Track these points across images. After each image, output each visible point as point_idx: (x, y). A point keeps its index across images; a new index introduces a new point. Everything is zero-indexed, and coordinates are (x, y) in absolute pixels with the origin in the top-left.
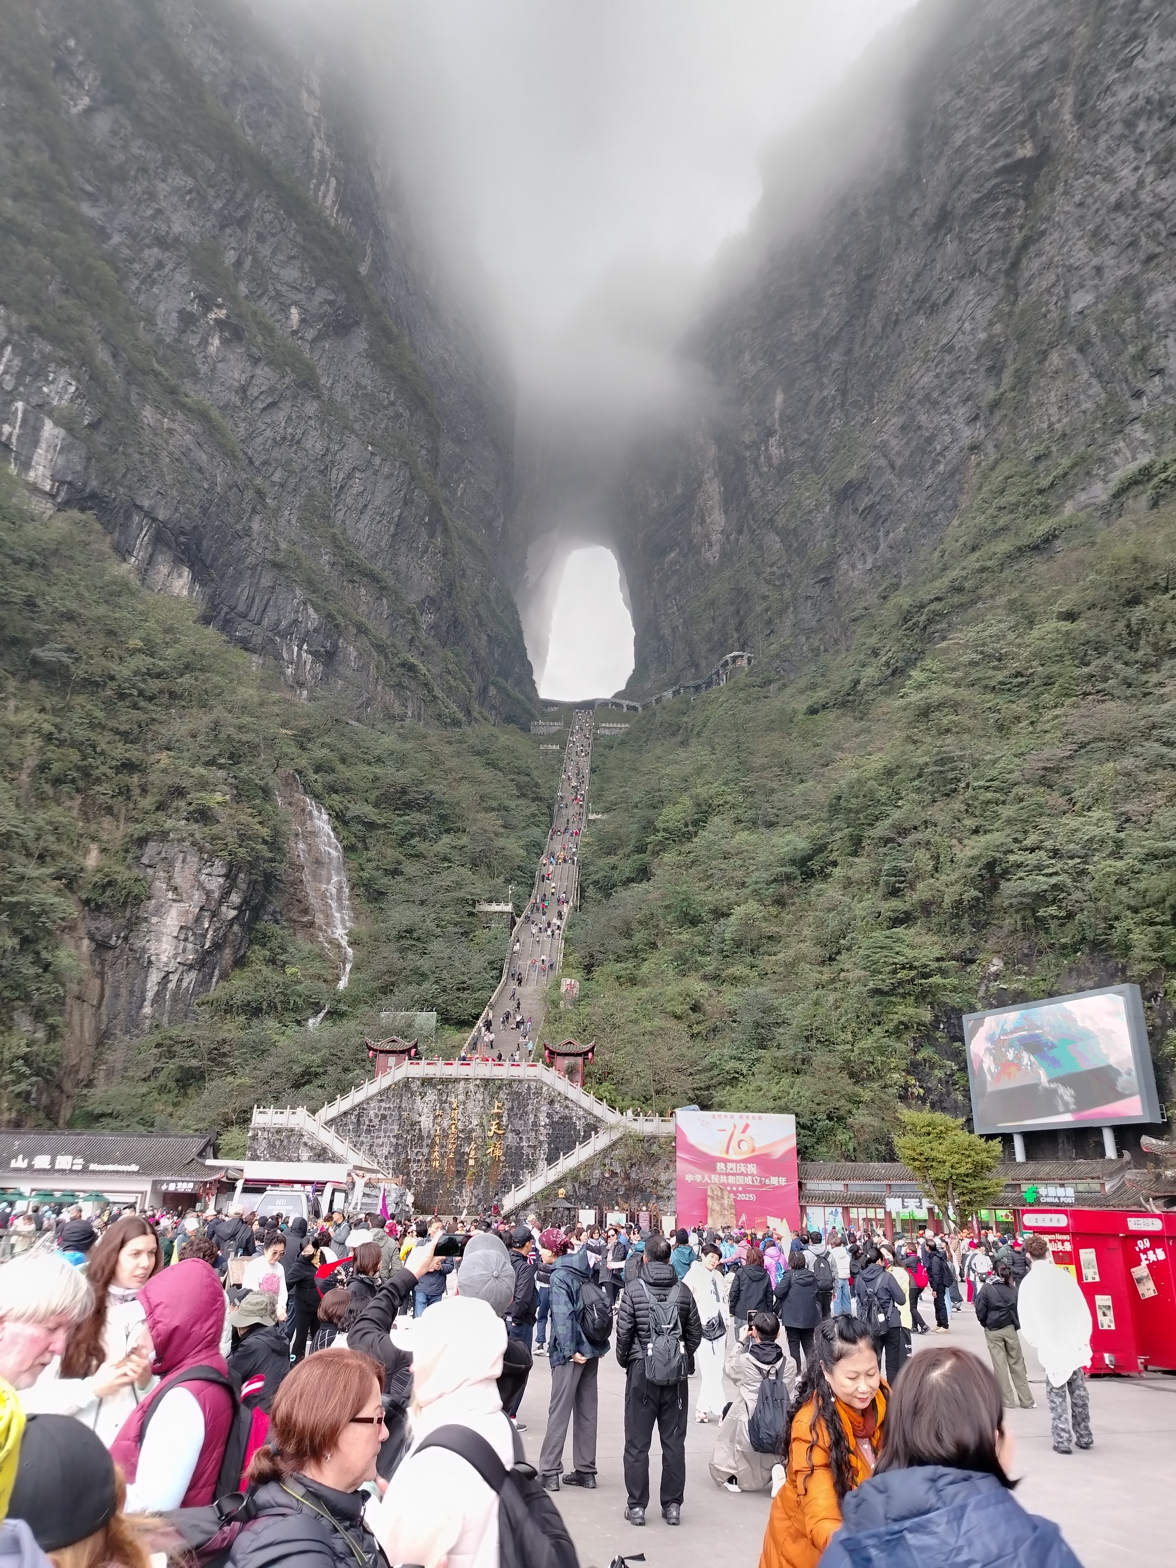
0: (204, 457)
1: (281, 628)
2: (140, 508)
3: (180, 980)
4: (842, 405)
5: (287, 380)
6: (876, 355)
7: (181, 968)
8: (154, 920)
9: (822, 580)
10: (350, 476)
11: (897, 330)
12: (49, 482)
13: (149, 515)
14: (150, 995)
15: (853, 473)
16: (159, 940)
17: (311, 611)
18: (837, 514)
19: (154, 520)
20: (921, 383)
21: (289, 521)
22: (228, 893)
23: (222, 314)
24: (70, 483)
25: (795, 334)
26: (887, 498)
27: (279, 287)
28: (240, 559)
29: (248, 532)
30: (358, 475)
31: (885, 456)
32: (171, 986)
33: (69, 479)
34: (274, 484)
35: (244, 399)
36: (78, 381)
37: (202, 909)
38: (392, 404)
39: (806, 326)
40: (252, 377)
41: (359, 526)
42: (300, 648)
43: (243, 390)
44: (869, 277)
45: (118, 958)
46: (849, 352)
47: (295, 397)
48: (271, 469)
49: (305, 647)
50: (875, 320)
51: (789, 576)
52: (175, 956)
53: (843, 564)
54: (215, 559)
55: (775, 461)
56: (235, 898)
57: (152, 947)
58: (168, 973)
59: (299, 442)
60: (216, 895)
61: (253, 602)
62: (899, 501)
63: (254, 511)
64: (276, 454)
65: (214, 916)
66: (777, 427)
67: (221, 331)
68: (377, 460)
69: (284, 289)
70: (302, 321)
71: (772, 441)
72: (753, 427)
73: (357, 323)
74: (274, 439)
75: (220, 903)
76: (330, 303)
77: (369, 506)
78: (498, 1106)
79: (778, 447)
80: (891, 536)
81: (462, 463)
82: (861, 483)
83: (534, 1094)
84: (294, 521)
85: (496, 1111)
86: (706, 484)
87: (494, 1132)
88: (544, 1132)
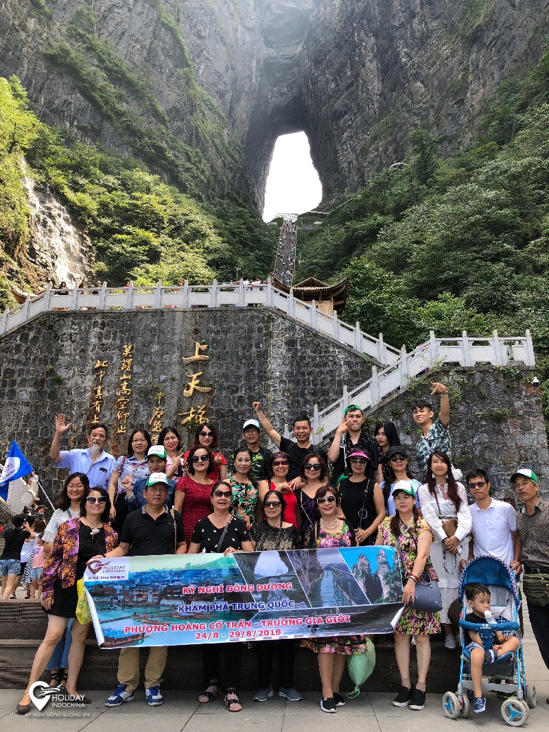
9: (458, 102)
15: (481, 21)
17: (79, 95)
21: (60, 30)
26: (510, 27)
28: (17, 47)
29: (24, 28)
41: (119, 47)
53: (475, 87)
55: (418, 34)
62: (520, 27)
66: (418, 10)
71: (416, 20)
77: (126, 34)
78: (200, 349)
79: (420, 24)
80: (515, 53)
81: (202, 50)
82: (487, 24)
83: (260, 330)
84: (64, 31)
85: (197, 356)
86: (368, 64)
87: (195, 390)
88: (279, 387)
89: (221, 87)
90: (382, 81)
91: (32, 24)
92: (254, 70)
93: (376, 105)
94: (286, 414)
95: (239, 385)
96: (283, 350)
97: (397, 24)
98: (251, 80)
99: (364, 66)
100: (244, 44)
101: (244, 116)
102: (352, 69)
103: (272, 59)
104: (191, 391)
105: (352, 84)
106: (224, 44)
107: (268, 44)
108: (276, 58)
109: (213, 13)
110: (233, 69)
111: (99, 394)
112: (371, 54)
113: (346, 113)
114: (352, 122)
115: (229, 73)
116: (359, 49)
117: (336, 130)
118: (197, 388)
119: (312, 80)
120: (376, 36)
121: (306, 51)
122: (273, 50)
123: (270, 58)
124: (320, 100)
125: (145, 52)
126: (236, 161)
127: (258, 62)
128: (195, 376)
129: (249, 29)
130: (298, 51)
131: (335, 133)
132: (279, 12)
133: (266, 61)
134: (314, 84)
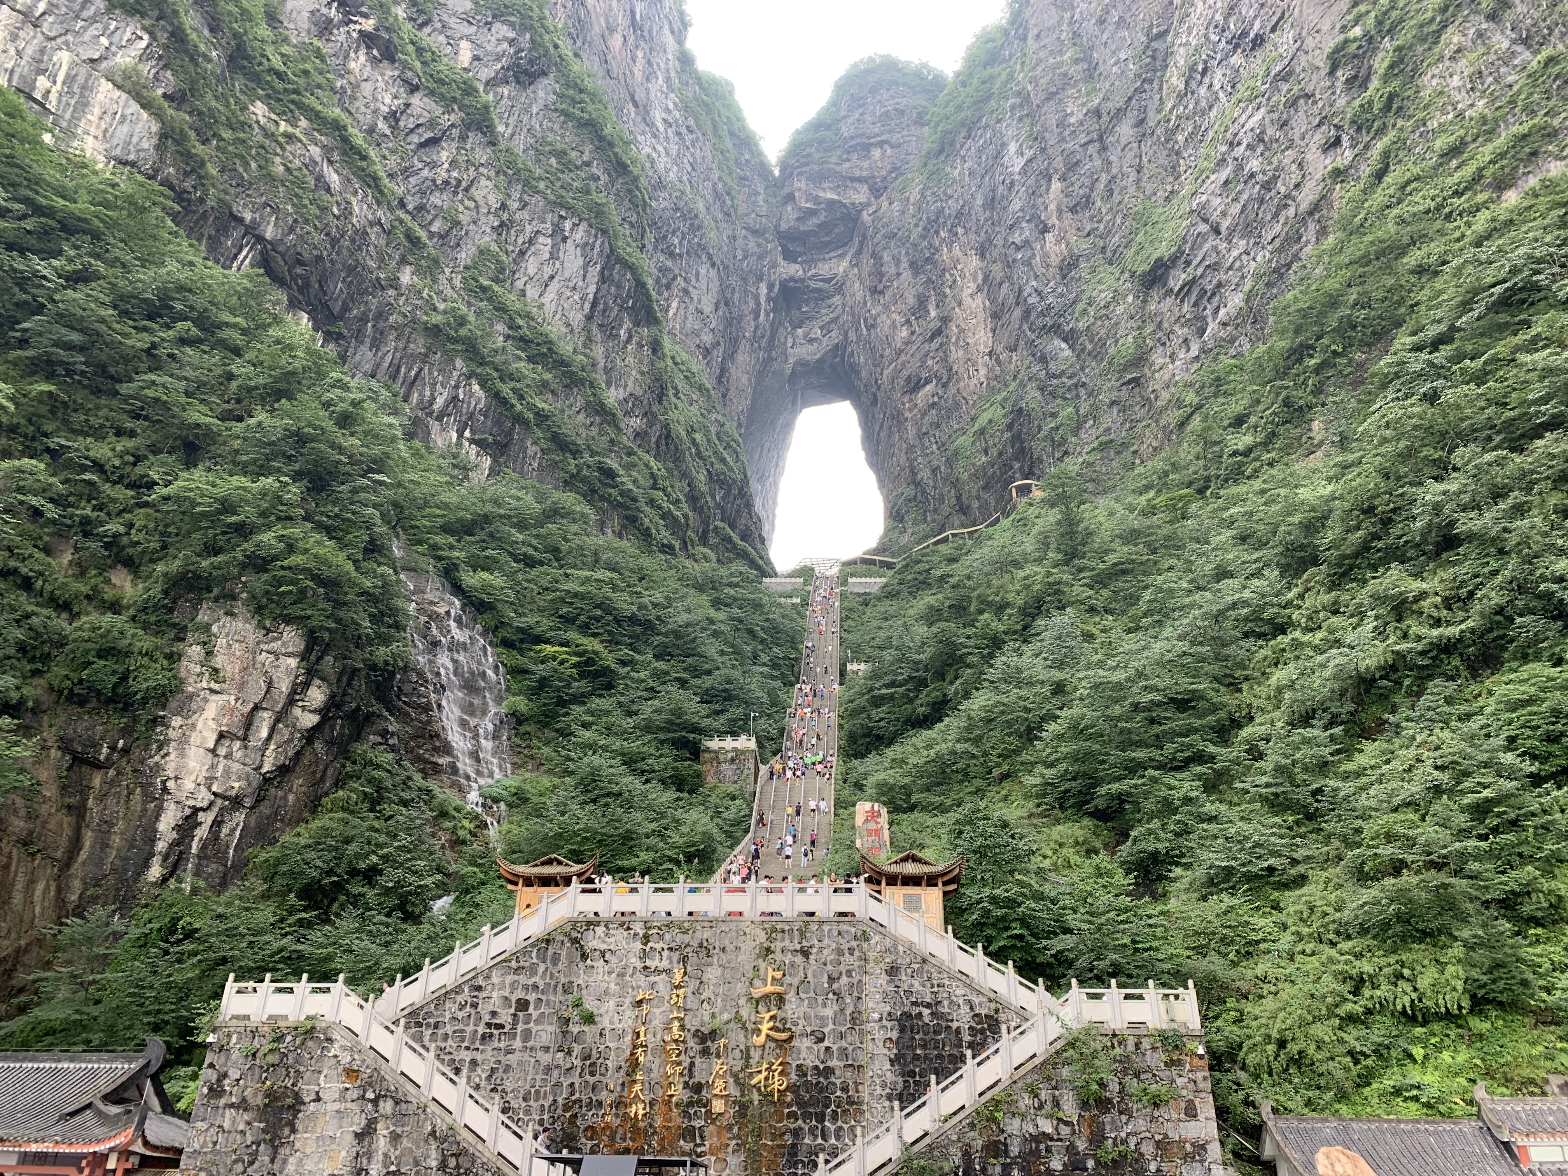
0: (335, 177)
1: (435, 407)
2: (241, 220)
3: (217, 823)
4: (1138, 181)
5: (453, 117)
6: (1179, 117)
7: (219, 801)
8: (176, 721)
9: (1129, 382)
10: (531, 242)
11: (1207, 80)
12: (101, 158)
13: (253, 232)
14: (161, 846)
15: (1163, 250)
16: (182, 754)
17: (476, 387)
18: (1145, 302)
19: (260, 239)
20: (1248, 127)
21: (450, 280)
22: (307, 685)
23: (368, 25)
24: (133, 164)
25: (1072, 113)
26: (1214, 267)
27: (445, 17)
28: (381, 315)
29: (394, 283)
30: (541, 239)
31: (1206, 221)
32: (201, 833)
33: (132, 157)
34: (431, 235)
35: (394, 128)
36: (153, 37)
37: (256, 708)
38: (588, 164)
39: (1084, 104)
40: (407, 105)
41: (543, 300)
42: (460, 435)
43: (393, 117)
44: (1162, 35)
45: (112, 783)
46: (1141, 122)
47: (463, 138)
48: (429, 217)
49: (467, 434)
50: (1175, 80)
51: (1084, 385)
52: (210, 781)
53: (1158, 358)
54: (346, 308)
55: (1055, 261)
56: (317, 695)
57: (171, 765)
58: (196, 810)
59: (467, 190)
60: (284, 686)
61: (398, 371)
62: (1230, 268)
63: (403, 261)
64: (436, 199)
65: (277, 721)
66: (1054, 220)
67: (368, 47)
68: (568, 225)
69: (452, 21)
70: (476, 58)
71: (1049, 237)
72: (1024, 224)
73: (544, 74)
74: (434, 181)
75: (291, 702)
76: (511, 42)
77: (557, 278)
78: (773, 978)
79: (1058, 242)
80: (1222, 312)
81: (674, 278)
82: (1174, 259)
83: (851, 951)
84: (457, 281)
85: (770, 988)
86: (967, 301)
87: (768, 1036)
88: (880, 1036)
89: (707, 338)
90: (994, 331)
91: (406, 277)
92: (763, 300)
93: (983, 372)
94: (889, 1074)
95: (826, 1030)
96: (883, 979)
97: (1018, 240)
98: (757, 317)
99: (960, 304)
100: (745, 257)
101: (744, 379)
102: (937, 306)
103: (796, 281)
104: (762, 1039)
105: (938, 333)
106: (713, 265)
107: (790, 257)
108: (802, 280)
109: (696, 216)
110: (727, 304)
111: (642, 1038)
112: (971, 284)
113: (927, 382)
114: (940, 398)
115: (720, 313)
116: (952, 275)
117: (910, 410)
118: (772, 1033)
119: (865, 320)
120: (982, 256)
121: (856, 270)
122: (797, 266)
123: (792, 279)
124: (882, 356)
125: (587, 306)
126: (731, 469)
127: (771, 287)
128: (767, 1016)
129: (755, 232)
130: (841, 269)
131: (908, 415)
132: (808, 205)
133: (784, 285)
134: (871, 327)
